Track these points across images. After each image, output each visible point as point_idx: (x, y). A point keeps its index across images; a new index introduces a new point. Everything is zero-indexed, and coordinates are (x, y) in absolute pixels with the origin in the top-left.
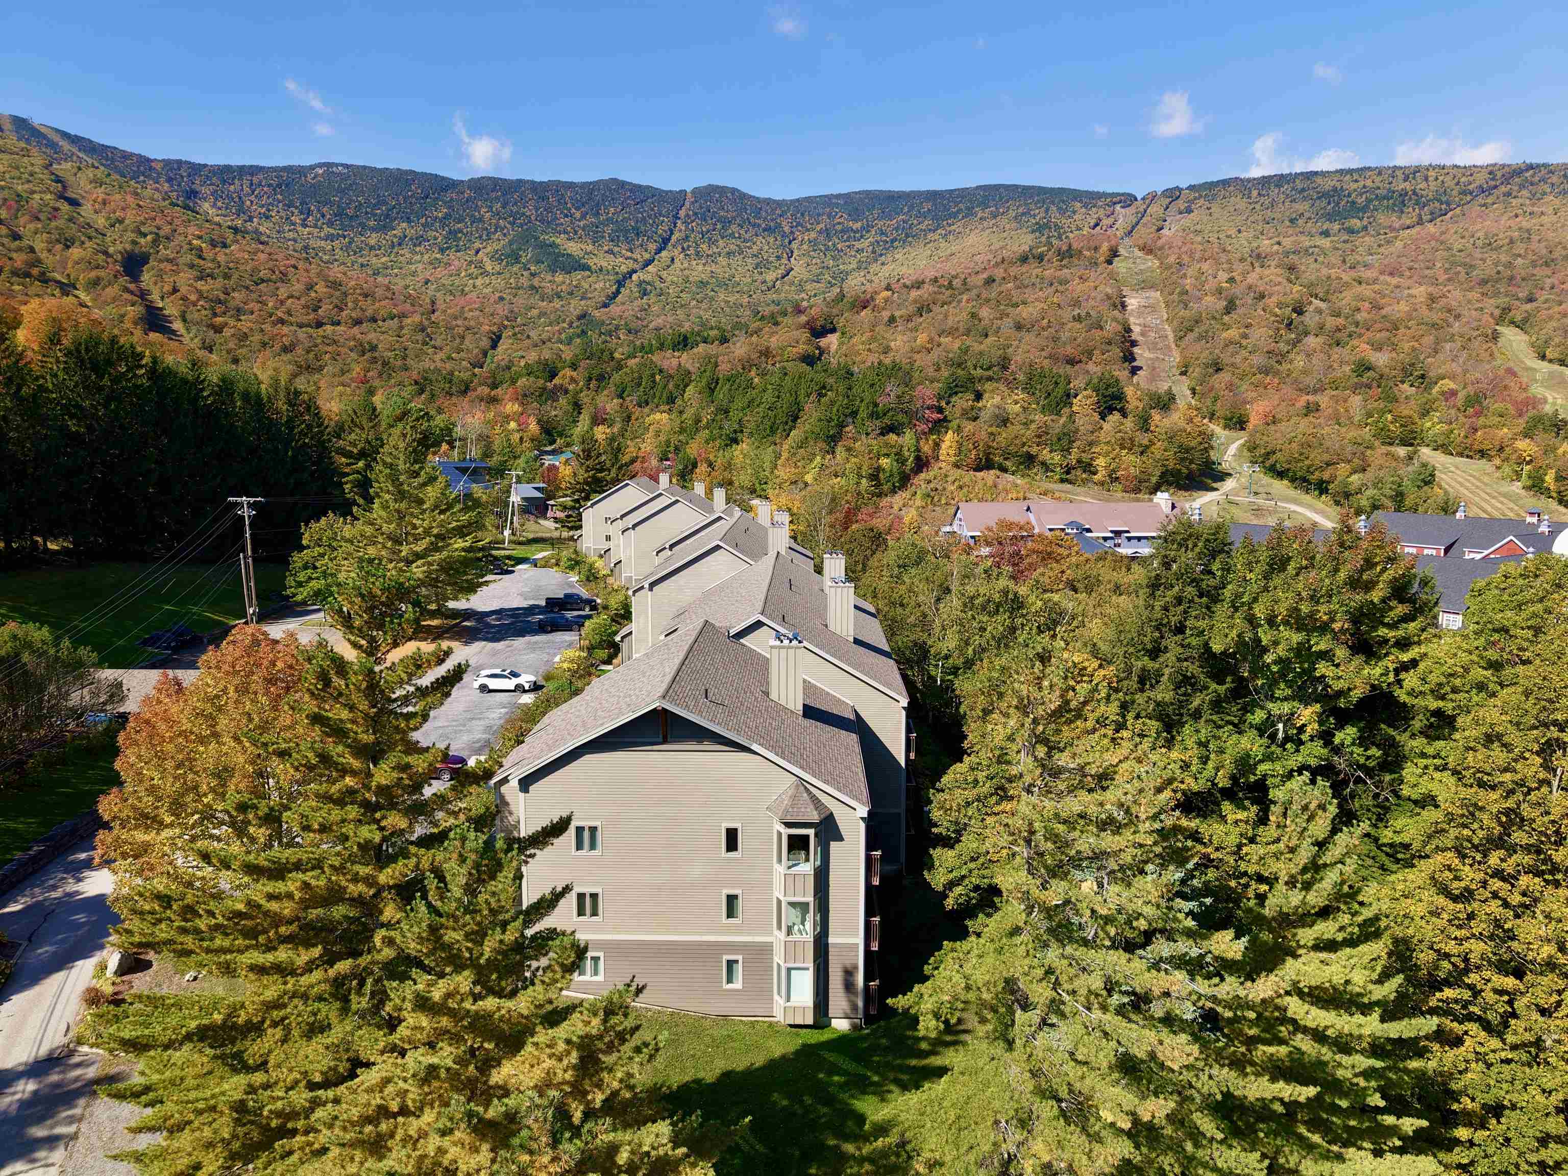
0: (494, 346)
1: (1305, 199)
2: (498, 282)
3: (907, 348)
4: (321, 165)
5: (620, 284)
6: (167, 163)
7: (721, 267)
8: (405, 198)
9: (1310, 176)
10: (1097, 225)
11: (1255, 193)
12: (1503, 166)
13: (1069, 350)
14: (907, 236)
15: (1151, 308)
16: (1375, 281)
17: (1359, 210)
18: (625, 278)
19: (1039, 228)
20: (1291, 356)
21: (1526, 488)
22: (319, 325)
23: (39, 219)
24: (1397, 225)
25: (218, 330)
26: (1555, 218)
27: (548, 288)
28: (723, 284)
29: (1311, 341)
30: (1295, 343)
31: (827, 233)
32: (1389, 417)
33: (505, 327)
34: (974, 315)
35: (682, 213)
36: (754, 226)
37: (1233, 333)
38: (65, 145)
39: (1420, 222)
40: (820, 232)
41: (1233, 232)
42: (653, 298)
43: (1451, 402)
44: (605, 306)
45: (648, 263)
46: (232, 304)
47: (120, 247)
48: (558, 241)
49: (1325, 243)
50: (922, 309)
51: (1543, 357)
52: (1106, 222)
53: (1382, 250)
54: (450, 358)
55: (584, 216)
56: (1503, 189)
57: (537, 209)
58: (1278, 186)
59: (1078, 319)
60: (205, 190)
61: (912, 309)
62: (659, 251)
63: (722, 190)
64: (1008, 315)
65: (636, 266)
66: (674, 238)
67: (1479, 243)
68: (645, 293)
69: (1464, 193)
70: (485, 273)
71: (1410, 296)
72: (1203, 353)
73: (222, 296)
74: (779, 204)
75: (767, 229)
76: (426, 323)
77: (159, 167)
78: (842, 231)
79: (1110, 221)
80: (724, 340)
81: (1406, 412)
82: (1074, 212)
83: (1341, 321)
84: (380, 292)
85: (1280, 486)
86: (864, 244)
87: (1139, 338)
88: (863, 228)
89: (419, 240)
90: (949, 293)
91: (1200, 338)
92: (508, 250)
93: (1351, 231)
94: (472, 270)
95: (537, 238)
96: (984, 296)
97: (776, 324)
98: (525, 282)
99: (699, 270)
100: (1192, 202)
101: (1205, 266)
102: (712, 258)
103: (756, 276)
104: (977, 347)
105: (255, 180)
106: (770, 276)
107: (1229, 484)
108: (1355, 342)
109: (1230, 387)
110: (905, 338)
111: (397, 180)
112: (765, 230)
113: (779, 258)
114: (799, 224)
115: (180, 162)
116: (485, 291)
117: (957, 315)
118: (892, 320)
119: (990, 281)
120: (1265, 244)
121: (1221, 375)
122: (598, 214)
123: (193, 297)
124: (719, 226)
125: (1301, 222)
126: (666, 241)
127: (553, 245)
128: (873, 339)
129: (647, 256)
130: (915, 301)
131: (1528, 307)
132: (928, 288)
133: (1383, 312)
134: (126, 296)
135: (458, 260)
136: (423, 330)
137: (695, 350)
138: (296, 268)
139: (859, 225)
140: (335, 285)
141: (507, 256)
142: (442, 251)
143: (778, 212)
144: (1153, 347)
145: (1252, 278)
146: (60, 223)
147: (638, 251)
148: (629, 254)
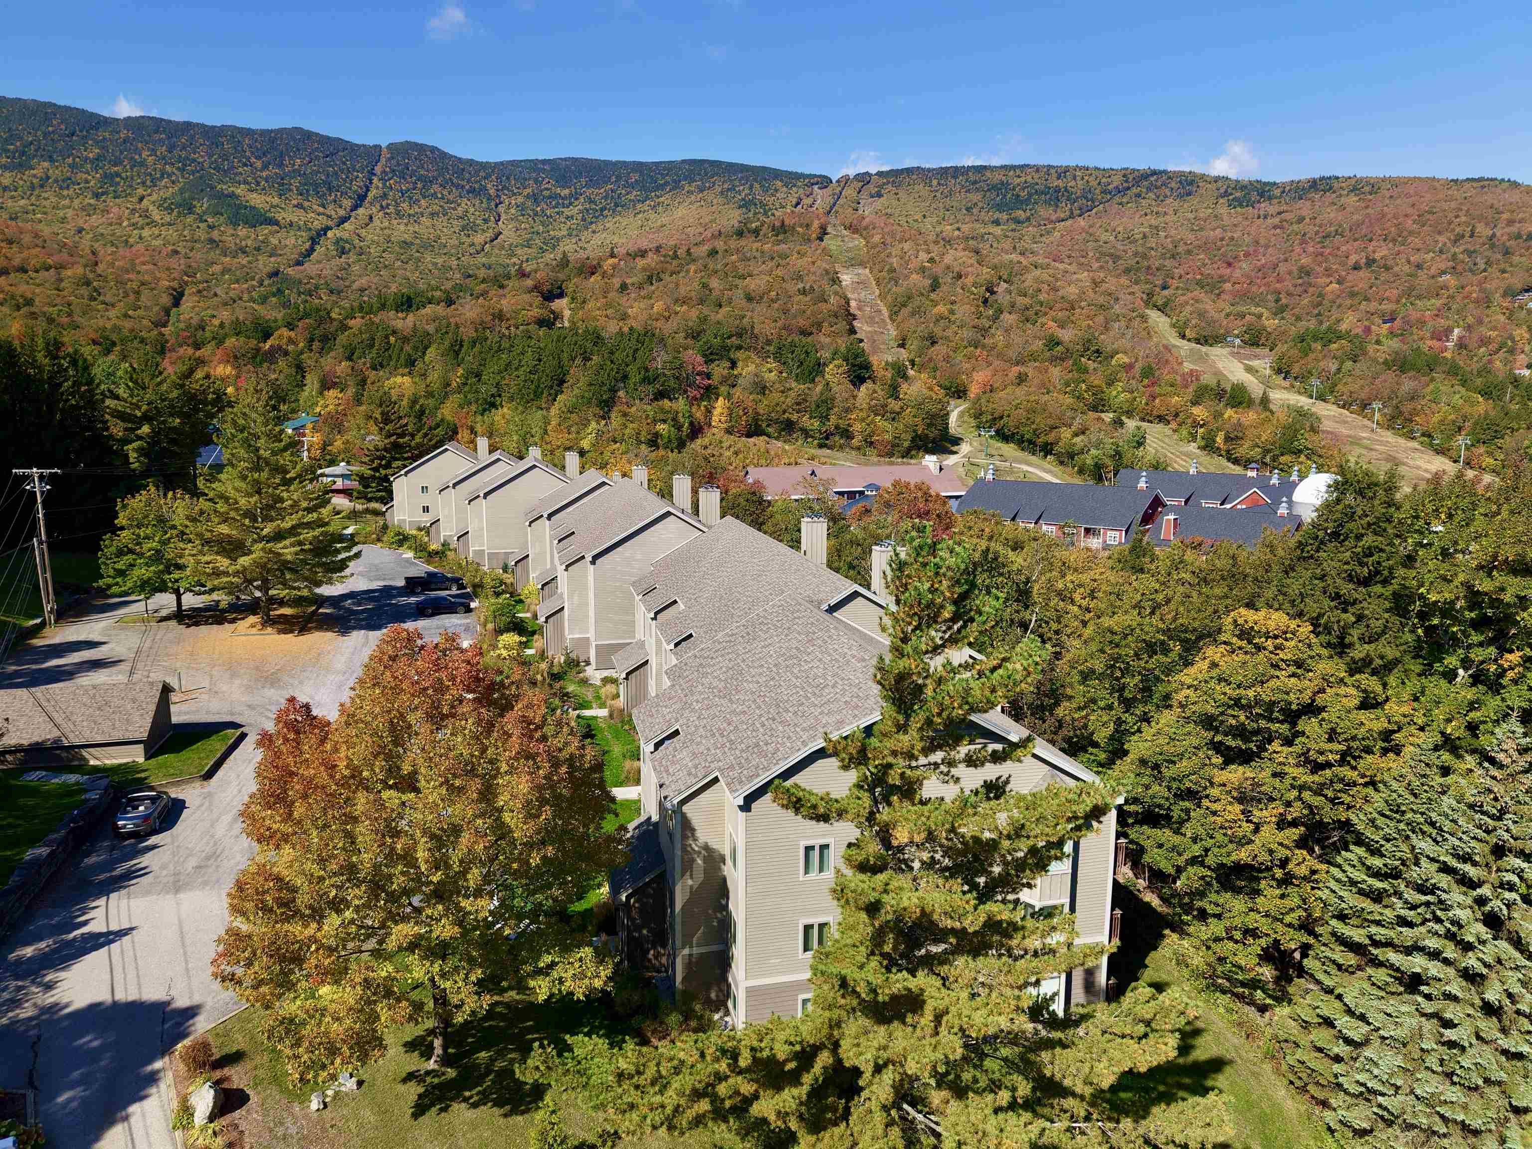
0: (177, 303)
1: (977, 190)
2: (171, 233)
3: (645, 316)
5: (314, 241)
7: (425, 227)
8: (45, 135)
9: (981, 169)
10: (798, 204)
11: (935, 182)
12: (1134, 170)
13: (802, 322)
14: (616, 205)
15: (861, 284)
16: (1048, 266)
17: (1022, 202)
18: (319, 235)
19: (746, 204)
20: (993, 331)
21: (1202, 448)
24: (1053, 218)
26: (1175, 218)
27: (230, 242)
28: (428, 246)
29: (1008, 318)
30: (995, 318)
31: (535, 198)
32: (1084, 386)
33: (186, 283)
34: (705, 286)
35: (378, 169)
36: (457, 186)
37: (941, 309)
39: (1072, 216)
40: (528, 197)
41: (918, 217)
42: (352, 257)
43: (1131, 374)
44: (299, 263)
45: (344, 220)
48: (238, 191)
49: (997, 230)
50: (652, 277)
51: (1183, 337)
52: (807, 201)
53: (1043, 239)
54: (126, 316)
55: (265, 166)
56: (1135, 190)
57: (210, 156)
58: (955, 177)
59: (803, 292)
61: (641, 277)
62: (355, 208)
63: (421, 148)
64: (736, 286)
65: (330, 223)
66: (370, 195)
67: (1120, 237)
68: (343, 252)
69: (1104, 192)
70: (152, 223)
71: (1078, 280)
72: (916, 327)
74: (484, 166)
75: (472, 191)
76: (91, 276)
78: (550, 197)
79: (809, 201)
80: (450, 302)
81: (1096, 382)
82: (776, 190)
83: (1027, 301)
84: (27, 239)
85: (1009, 449)
86: (574, 211)
87: (857, 312)
88: (571, 194)
89: (66, 183)
90: (675, 262)
91: (913, 314)
92: (178, 199)
93: (1018, 222)
94: (136, 218)
95: (212, 188)
96: (711, 266)
97: (502, 287)
98: (201, 234)
99: (401, 231)
100: (881, 187)
101: (906, 246)
102: (415, 219)
103: (464, 239)
104: (714, 317)
106: (479, 239)
107: (965, 448)
108: (1043, 320)
109: (947, 359)
110: (642, 305)
111: (34, 113)
112: (468, 192)
113: (486, 221)
114: (504, 187)
116: (154, 243)
117: (688, 284)
118: (624, 287)
119: (713, 253)
120: (948, 229)
121: (937, 347)
122: (281, 165)
124: (419, 185)
125: (975, 211)
126: (362, 198)
127: (232, 195)
128: (608, 306)
129: (342, 212)
130: (644, 269)
131: (1166, 292)
132: (653, 257)
133: (1060, 293)
135: (117, 208)
136: (88, 283)
137: (423, 311)
139: (567, 191)
141: (179, 206)
142: (97, 196)
143: (482, 174)
144: (871, 320)
145: (948, 259)
147: (332, 206)
148: (321, 209)
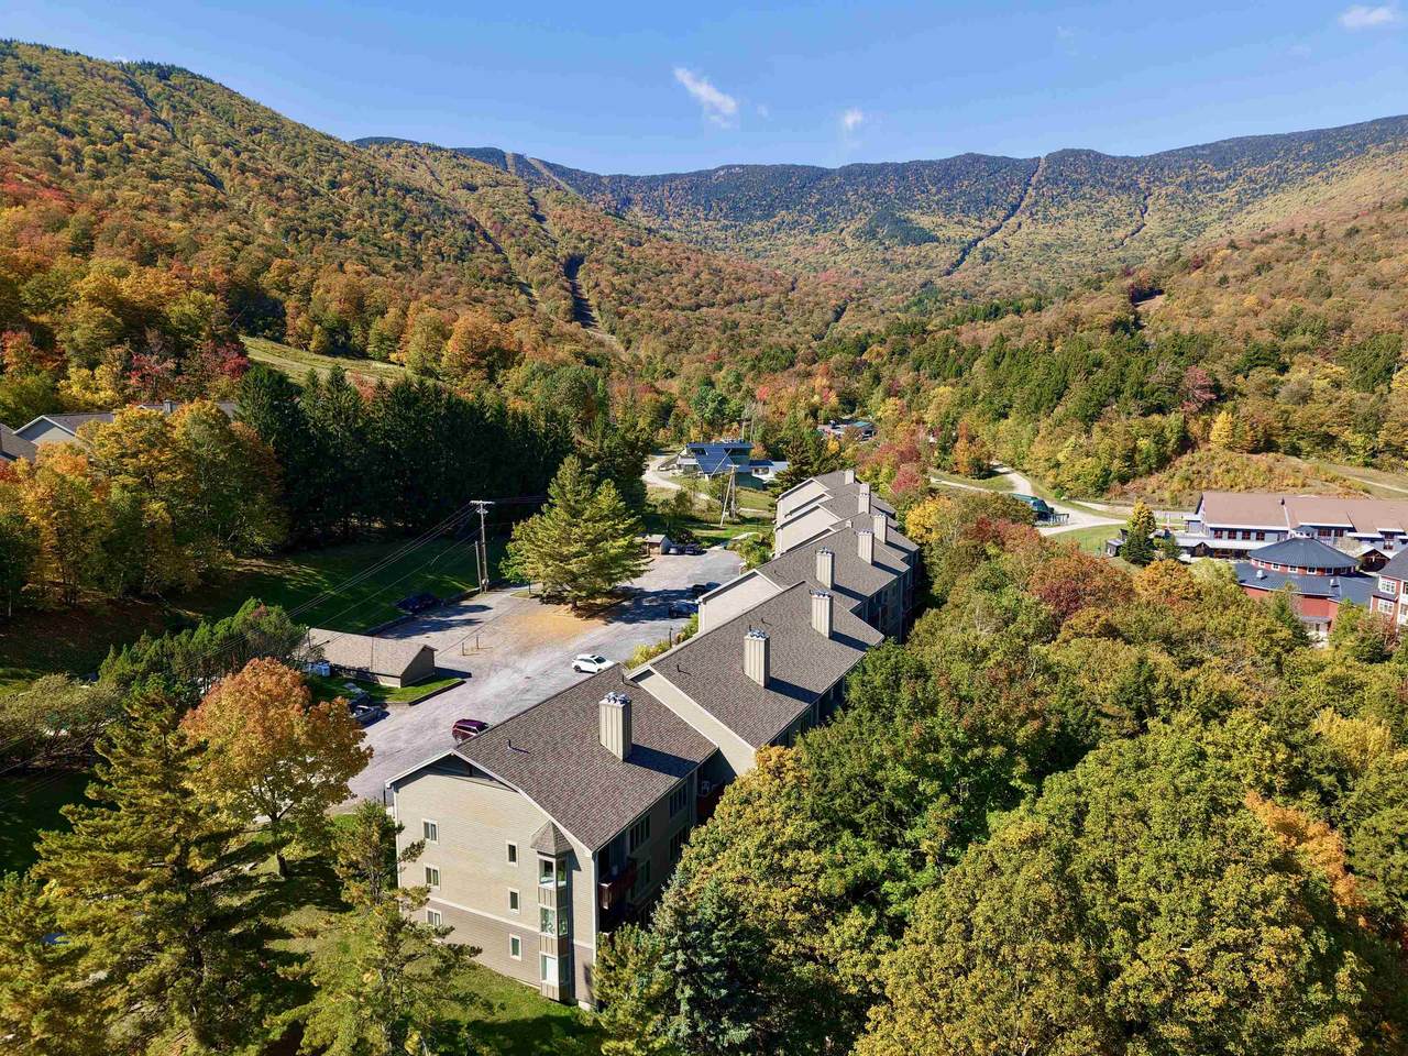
0: (837, 320)
2: (856, 257)
3: (1232, 311)
4: (722, 168)
5: (965, 252)
6: (612, 178)
7: (1068, 230)
8: (786, 189)
14: (1281, 181)
18: (970, 246)
22: (698, 307)
23: (513, 235)
25: (621, 316)
27: (899, 260)
28: (1068, 245)
31: (1188, 186)
33: (852, 299)
34: (1321, 273)
35: (1034, 180)
36: (1107, 185)
38: (546, 172)
40: (1180, 185)
42: (995, 263)
44: (949, 273)
45: (994, 230)
46: (635, 295)
47: (565, 252)
48: (912, 216)
50: (1262, 267)
54: (796, 332)
55: (939, 192)
57: (897, 188)
60: (637, 197)
61: (1249, 267)
62: (1007, 217)
63: (1076, 153)
64: (1363, 271)
65: (982, 234)
66: (1023, 204)
68: (987, 259)
70: (846, 250)
73: (629, 287)
74: (1137, 160)
75: (1123, 187)
76: (783, 301)
77: (606, 181)
78: (1206, 182)
80: (1037, 309)
86: (1229, 193)
88: (1229, 177)
89: (794, 225)
90: (1299, 248)
92: (867, 228)
94: (836, 248)
95: (893, 215)
97: (1099, 288)
98: (879, 256)
99: (1045, 234)
102: (1060, 221)
103: (1105, 235)
104: (1313, 310)
105: (673, 185)
106: (1119, 234)
110: (1233, 300)
112: (1118, 188)
113: (1130, 215)
114: (1156, 179)
115: (620, 176)
116: (843, 266)
117: (1302, 273)
118: (1224, 280)
122: (951, 189)
123: (607, 291)
124: (1070, 189)
126: (1015, 208)
127: (907, 220)
129: (994, 223)
130: (1258, 259)
132: (1278, 243)
134: (562, 292)
135: (823, 239)
136: (779, 307)
138: (689, 259)
139: (1225, 173)
140: (717, 272)
141: (866, 234)
142: (812, 232)
143: (1135, 169)
146: (527, 237)
147: (986, 219)
148: (977, 223)
